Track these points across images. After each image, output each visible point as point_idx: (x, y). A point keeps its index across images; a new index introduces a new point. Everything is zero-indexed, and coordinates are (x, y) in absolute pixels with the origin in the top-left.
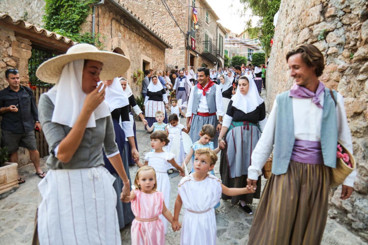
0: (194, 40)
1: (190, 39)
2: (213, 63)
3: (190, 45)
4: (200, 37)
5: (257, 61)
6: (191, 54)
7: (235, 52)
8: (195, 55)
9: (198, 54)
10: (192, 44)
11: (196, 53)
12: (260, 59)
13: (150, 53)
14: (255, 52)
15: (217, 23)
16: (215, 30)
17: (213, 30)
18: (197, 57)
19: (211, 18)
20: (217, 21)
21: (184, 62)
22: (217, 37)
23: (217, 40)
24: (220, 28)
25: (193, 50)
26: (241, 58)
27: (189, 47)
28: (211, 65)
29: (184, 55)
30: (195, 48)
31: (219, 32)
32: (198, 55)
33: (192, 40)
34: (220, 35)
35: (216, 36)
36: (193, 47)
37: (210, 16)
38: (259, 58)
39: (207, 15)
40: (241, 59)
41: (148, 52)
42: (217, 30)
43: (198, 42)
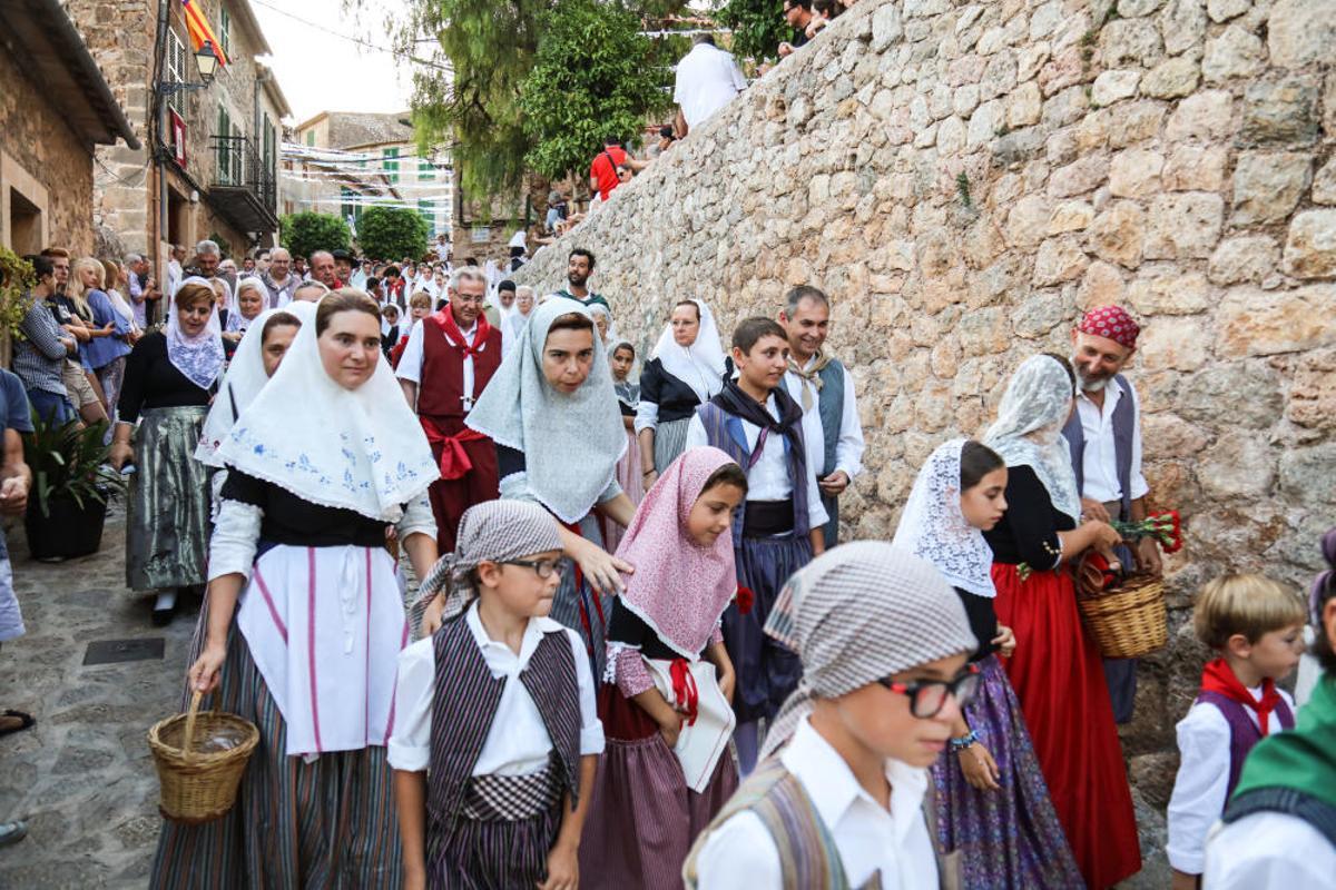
0: (180, 124)
1: (165, 118)
2: (248, 237)
3: (167, 142)
4: (201, 115)
5: (380, 239)
6: (171, 189)
7: (293, 196)
8: (183, 193)
9: (197, 189)
10: (174, 140)
11: (191, 185)
12: (394, 232)
13: (41, 157)
14: (367, 202)
15: (257, 65)
16: (249, 92)
17: (244, 94)
18: (192, 202)
19: (237, 40)
20: (258, 59)
21: (145, 222)
22: (256, 124)
23: (256, 139)
24: (266, 88)
25: (178, 170)
26: (325, 221)
27: (165, 151)
28: (239, 245)
29: (143, 189)
30: (185, 161)
31: (264, 104)
32: (195, 196)
33: (174, 122)
34: (266, 119)
35: (252, 120)
36: (180, 155)
37: (235, 28)
38: (391, 228)
39: (225, 22)
40: (328, 227)
41: (32, 150)
42: (255, 97)
43: (193, 135)
